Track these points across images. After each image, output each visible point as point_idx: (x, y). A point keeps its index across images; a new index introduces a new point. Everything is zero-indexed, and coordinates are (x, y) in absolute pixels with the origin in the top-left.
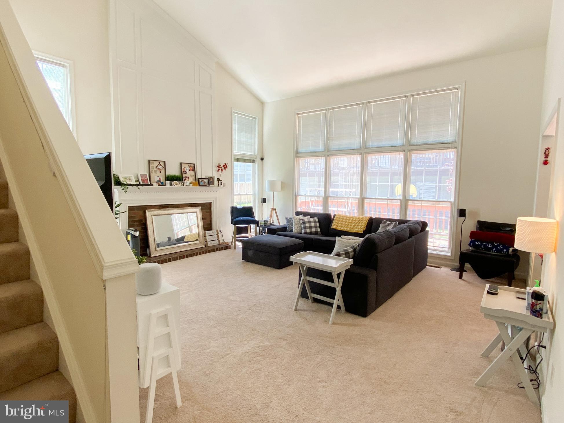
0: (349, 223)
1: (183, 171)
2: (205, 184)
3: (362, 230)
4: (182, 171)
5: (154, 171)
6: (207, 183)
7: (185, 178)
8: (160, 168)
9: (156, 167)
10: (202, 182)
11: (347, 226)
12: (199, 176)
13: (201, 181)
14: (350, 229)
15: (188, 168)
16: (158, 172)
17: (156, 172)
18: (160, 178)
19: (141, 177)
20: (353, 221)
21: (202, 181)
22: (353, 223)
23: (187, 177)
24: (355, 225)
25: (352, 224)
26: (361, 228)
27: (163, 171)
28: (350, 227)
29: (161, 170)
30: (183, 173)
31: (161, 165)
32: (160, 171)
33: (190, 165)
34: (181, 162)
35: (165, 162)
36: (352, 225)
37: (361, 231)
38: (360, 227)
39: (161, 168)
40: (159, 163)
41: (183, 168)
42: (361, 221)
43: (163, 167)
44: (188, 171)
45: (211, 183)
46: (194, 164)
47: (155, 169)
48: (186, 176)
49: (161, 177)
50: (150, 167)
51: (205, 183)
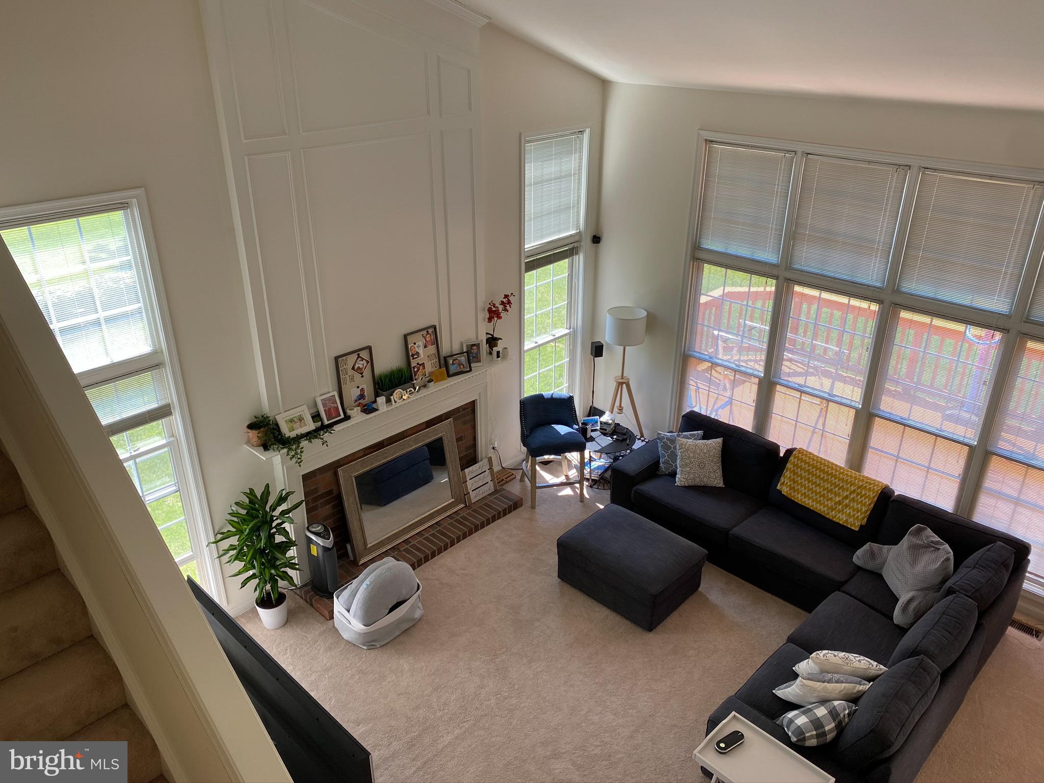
0: (825, 492)
1: (411, 354)
2: (462, 367)
3: (858, 524)
4: (408, 355)
5: (348, 378)
6: (465, 364)
7: (416, 370)
8: (361, 366)
9: (353, 368)
10: (453, 364)
11: (818, 496)
12: (445, 350)
13: (451, 362)
14: (826, 509)
15: (421, 343)
16: (357, 376)
17: (352, 379)
18: (362, 390)
19: (324, 405)
20: (835, 488)
21: (454, 362)
22: (836, 495)
23: (420, 365)
24: (839, 503)
25: (833, 496)
26: (854, 515)
27: (367, 373)
28: (826, 503)
29: (363, 370)
30: (411, 358)
31: (363, 359)
32: (362, 374)
33: (425, 332)
34: (405, 333)
35: (369, 348)
36: (831, 499)
37: (855, 523)
38: (852, 514)
39: (363, 365)
40: (359, 354)
41: (410, 346)
42: (857, 496)
43: (368, 362)
44: (421, 351)
45: (473, 357)
46: (435, 327)
47: (350, 372)
48: (418, 364)
49: (364, 386)
50: (340, 371)
51: (460, 364)
